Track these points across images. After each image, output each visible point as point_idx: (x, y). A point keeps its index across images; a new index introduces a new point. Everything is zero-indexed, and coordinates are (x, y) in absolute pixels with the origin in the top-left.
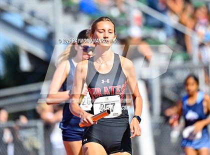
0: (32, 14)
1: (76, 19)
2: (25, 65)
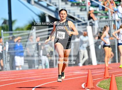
0: (50, 1)
1: (66, 4)
2: (48, 20)
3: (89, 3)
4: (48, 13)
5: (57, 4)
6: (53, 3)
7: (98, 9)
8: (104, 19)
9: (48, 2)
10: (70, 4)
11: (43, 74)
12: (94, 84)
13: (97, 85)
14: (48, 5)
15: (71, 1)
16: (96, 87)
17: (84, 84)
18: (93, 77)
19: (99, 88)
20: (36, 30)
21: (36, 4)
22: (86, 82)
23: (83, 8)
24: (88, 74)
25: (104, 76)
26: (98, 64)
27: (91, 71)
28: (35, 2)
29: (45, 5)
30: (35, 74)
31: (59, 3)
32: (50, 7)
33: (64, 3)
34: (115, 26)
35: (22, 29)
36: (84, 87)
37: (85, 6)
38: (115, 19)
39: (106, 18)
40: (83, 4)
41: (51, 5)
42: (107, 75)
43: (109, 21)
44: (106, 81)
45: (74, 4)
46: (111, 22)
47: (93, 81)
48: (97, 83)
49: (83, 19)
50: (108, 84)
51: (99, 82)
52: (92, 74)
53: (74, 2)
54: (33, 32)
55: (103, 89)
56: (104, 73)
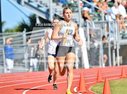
0: (41, 2)
1: (57, 5)
2: (38, 22)
3: (81, 4)
4: (38, 14)
5: (48, 5)
6: (44, 4)
7: (90, 11)
8: (97, 20)
9: (39, 3)
10: (61, 4)
11: (33, 77)
12: (87, 88)
13: (90, 89)
14: (39, 6)
15: (62, 2)
16: (88, 91)
17: (76, 88)
18: (86, 81)
19: (92, 93)
20: (27, 32)
21: (26, 5)
22: (79, 86)
23: (74, 9)
24: (80, 78)
25: (97, 80)
26: (90, 68)
27: (84, 75)
28: (25, 3)
29: (36, 6)
30: (26, 78)
31: (50, 3)
32: (40, 8)
33: (55, 4)
34: (108, 28)
35: (12, 31)
36: (76, 91)
37: (77, 7)
38: (108, 21)
39: (99, 20)
40: (75, 5)
41: (42, 5)
42: (100, 79)
43: (102, 23)
44: (99, 85)
45: (65, 5)
46: (103, 24)
47: (86, 85)
48: (89, 87)
49: (74, 20)
50: (101, 88)
51: (92, 86)
52: (84, 78)
53: (66, 3)
54: (23, 34)
55: (95, 93)
56: (97, 77)
